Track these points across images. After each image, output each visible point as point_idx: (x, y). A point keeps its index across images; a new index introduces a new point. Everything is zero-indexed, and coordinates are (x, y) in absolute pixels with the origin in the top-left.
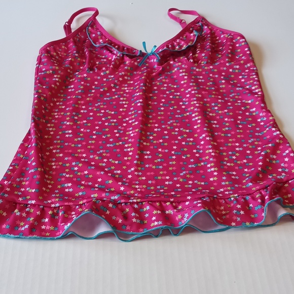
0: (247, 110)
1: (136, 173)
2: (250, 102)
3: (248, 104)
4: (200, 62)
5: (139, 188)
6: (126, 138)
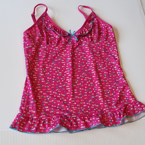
0: (113, 67)
1: (72, 101)
2: (114, 63)
3: (113, 64)
4: (93, 40)
5: (74, 109)
6: (66, 83)
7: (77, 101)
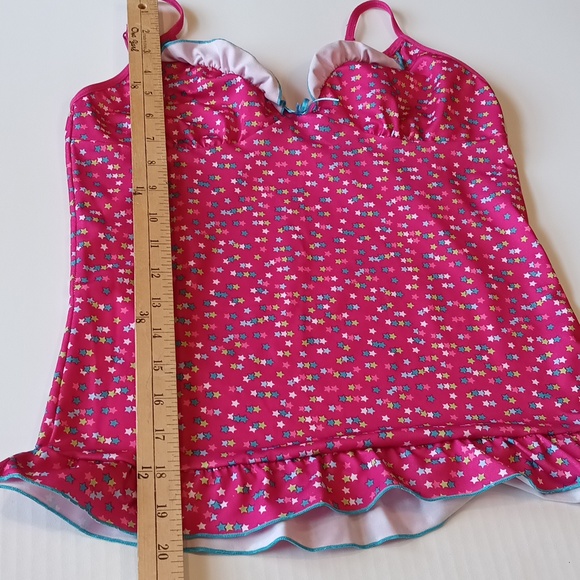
1: (304, 388)
2: (508, 232)
3: (505, 237)
5: (312, 423)
6: (276, 307)
7: (328, 389)
